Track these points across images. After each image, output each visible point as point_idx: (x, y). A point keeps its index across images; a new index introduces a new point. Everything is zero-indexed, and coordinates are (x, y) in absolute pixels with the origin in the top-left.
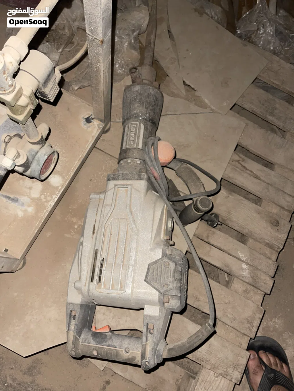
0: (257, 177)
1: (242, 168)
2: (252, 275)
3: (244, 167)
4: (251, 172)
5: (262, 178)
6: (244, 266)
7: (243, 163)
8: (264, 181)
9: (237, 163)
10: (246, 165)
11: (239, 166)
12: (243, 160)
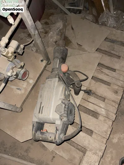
0: (108, 75)
1: (101, 72)
2: (106, 113)
3: (102, 72)
4: (105, 73)
5: (110, 75)
6: (103, 110)
7: (101, 70)
8: (111, 76)
9: (99, 70)
10: (103, 71)
11: (100, 71)
12: (102, 69)
